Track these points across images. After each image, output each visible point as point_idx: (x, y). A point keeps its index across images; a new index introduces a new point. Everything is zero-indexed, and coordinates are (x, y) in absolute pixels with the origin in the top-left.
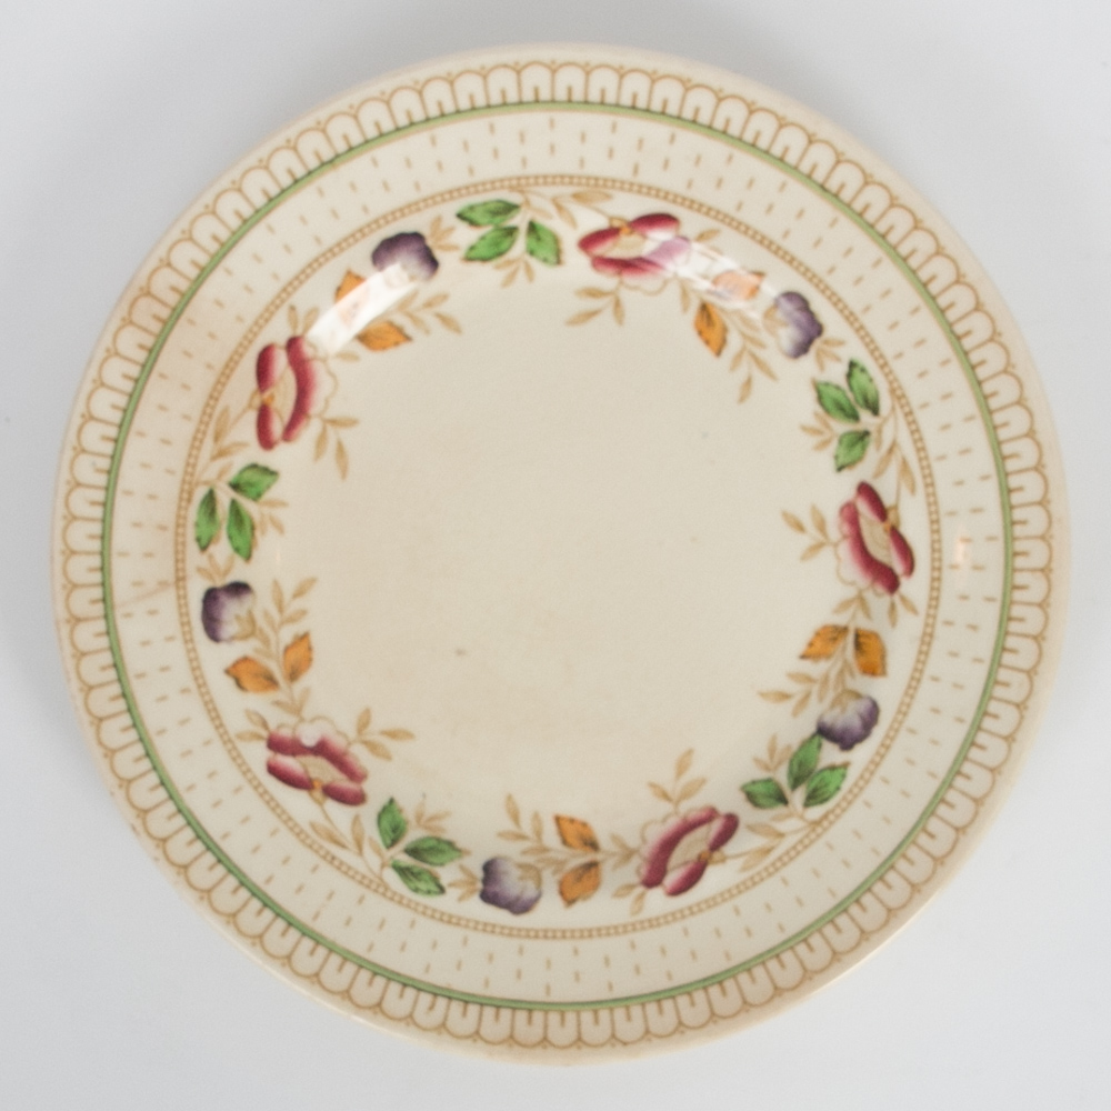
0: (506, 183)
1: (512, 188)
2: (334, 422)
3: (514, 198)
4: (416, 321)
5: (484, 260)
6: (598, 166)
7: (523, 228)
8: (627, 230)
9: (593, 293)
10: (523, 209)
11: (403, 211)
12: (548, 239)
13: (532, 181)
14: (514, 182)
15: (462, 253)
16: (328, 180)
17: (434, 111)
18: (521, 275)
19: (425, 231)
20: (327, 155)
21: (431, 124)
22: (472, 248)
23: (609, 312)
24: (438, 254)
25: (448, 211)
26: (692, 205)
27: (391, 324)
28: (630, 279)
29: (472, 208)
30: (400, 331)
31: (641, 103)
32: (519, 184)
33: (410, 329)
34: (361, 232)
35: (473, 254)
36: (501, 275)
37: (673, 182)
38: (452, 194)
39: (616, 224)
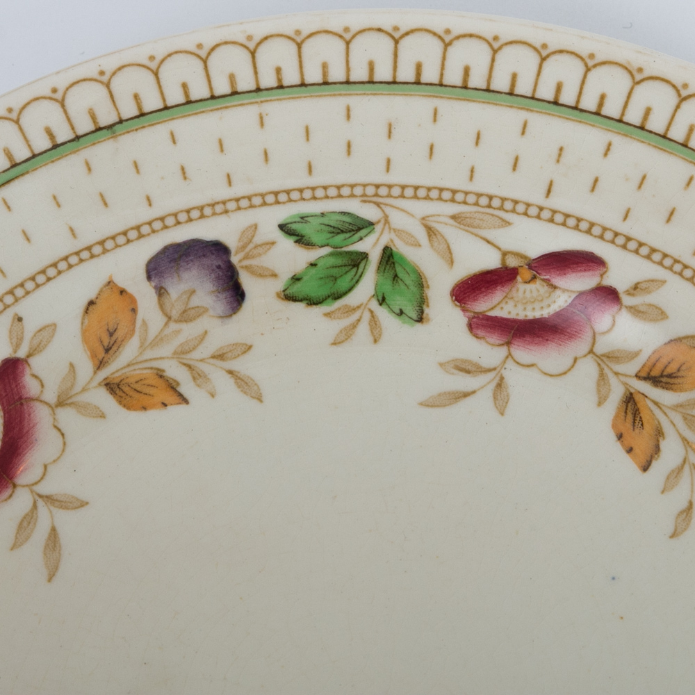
0: (358, 191)
1: (365, 199)
2: (49, 499)
3: (368, 212)
4: (198, 377)
5: (312, 302)
6: (496, 180)
7: (375, 257)
8: (527, 274)
9: (465, 368)
10: (378, 228)
11: (203, 212)
12: (409, 280)
13: (396, 191)
14: (370, 191)
15: (279, 285)
16: (102, 152)
17: (268, 80)
18: (363, 329)
19: (231, 242)
20: (106, 118)
21: (263, 96)
22: (296, 279)
23: (486, 395)
24: (246, 280)
25: (269, 220)
26: (626, 242)
27: (160, 374)
28: (523, 352)
29: (303, 218)
30: (172, 387)
31: (568, 97)
32: (376, 193)
33: (187, 388)
34: (138, 232)
35: (296, 289)
36: (333, 327)
37: (603, 211)
38: (278, 197)
39: (512, 262)
